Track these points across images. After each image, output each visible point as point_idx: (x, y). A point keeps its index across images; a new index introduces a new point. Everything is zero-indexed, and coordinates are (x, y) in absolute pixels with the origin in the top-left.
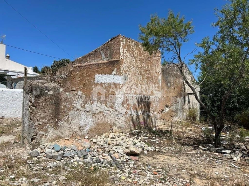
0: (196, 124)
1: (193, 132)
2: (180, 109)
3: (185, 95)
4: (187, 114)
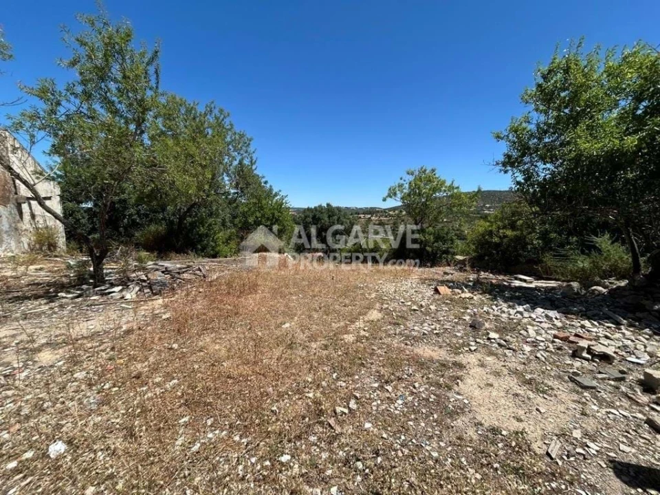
0: (56, 256)
1: (46, 272)
2: (8, 230)
3: (19, 201)
4: (30, 239)
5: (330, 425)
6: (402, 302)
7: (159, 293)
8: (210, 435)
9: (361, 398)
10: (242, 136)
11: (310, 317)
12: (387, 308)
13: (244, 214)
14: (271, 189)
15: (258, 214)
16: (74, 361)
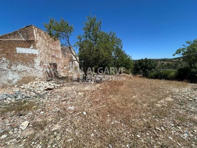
0: (78, 73)
2: (71, 67)
3: (73, 61)
4: (74, 69)
5: (154, 132)
6: (183, 96)
7: (98, 83)
8: (115, 122)
9: (166, 127)
10: (119, 39)
11: (142, 95)
12: (176, 98)
13: (118, 62)
14: (126, 55)
15: (122, 62)
16: (85, 95)
